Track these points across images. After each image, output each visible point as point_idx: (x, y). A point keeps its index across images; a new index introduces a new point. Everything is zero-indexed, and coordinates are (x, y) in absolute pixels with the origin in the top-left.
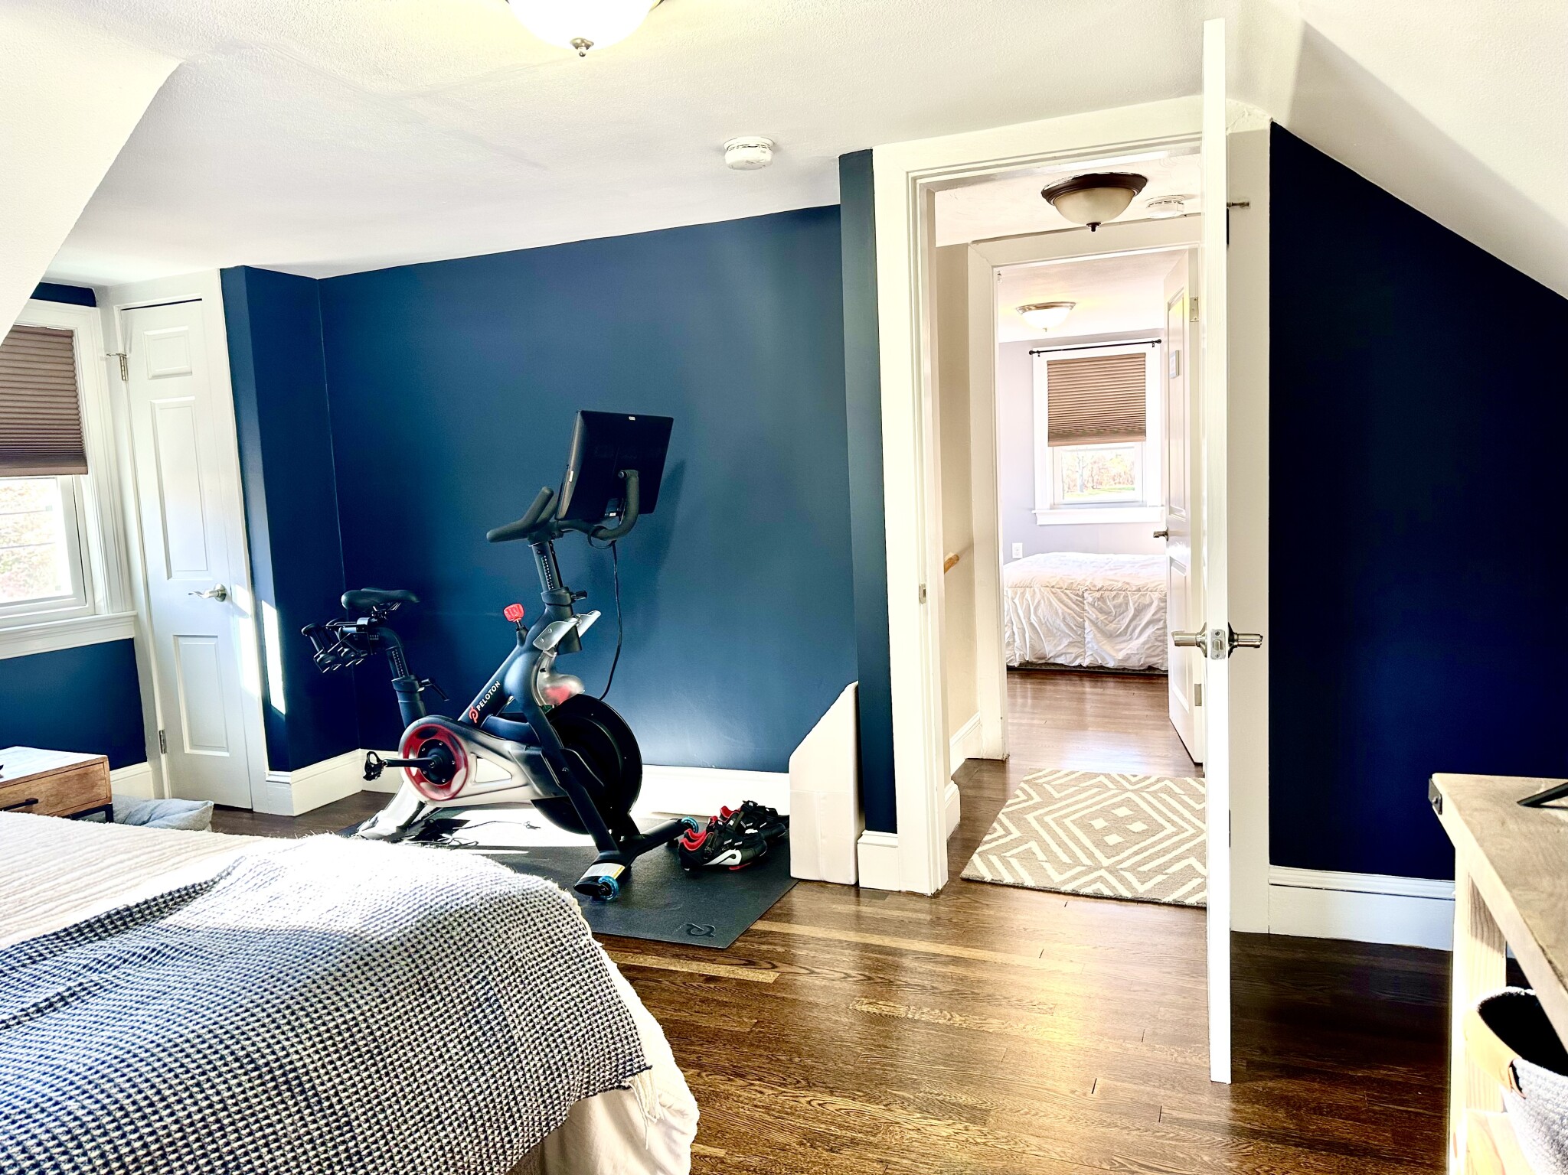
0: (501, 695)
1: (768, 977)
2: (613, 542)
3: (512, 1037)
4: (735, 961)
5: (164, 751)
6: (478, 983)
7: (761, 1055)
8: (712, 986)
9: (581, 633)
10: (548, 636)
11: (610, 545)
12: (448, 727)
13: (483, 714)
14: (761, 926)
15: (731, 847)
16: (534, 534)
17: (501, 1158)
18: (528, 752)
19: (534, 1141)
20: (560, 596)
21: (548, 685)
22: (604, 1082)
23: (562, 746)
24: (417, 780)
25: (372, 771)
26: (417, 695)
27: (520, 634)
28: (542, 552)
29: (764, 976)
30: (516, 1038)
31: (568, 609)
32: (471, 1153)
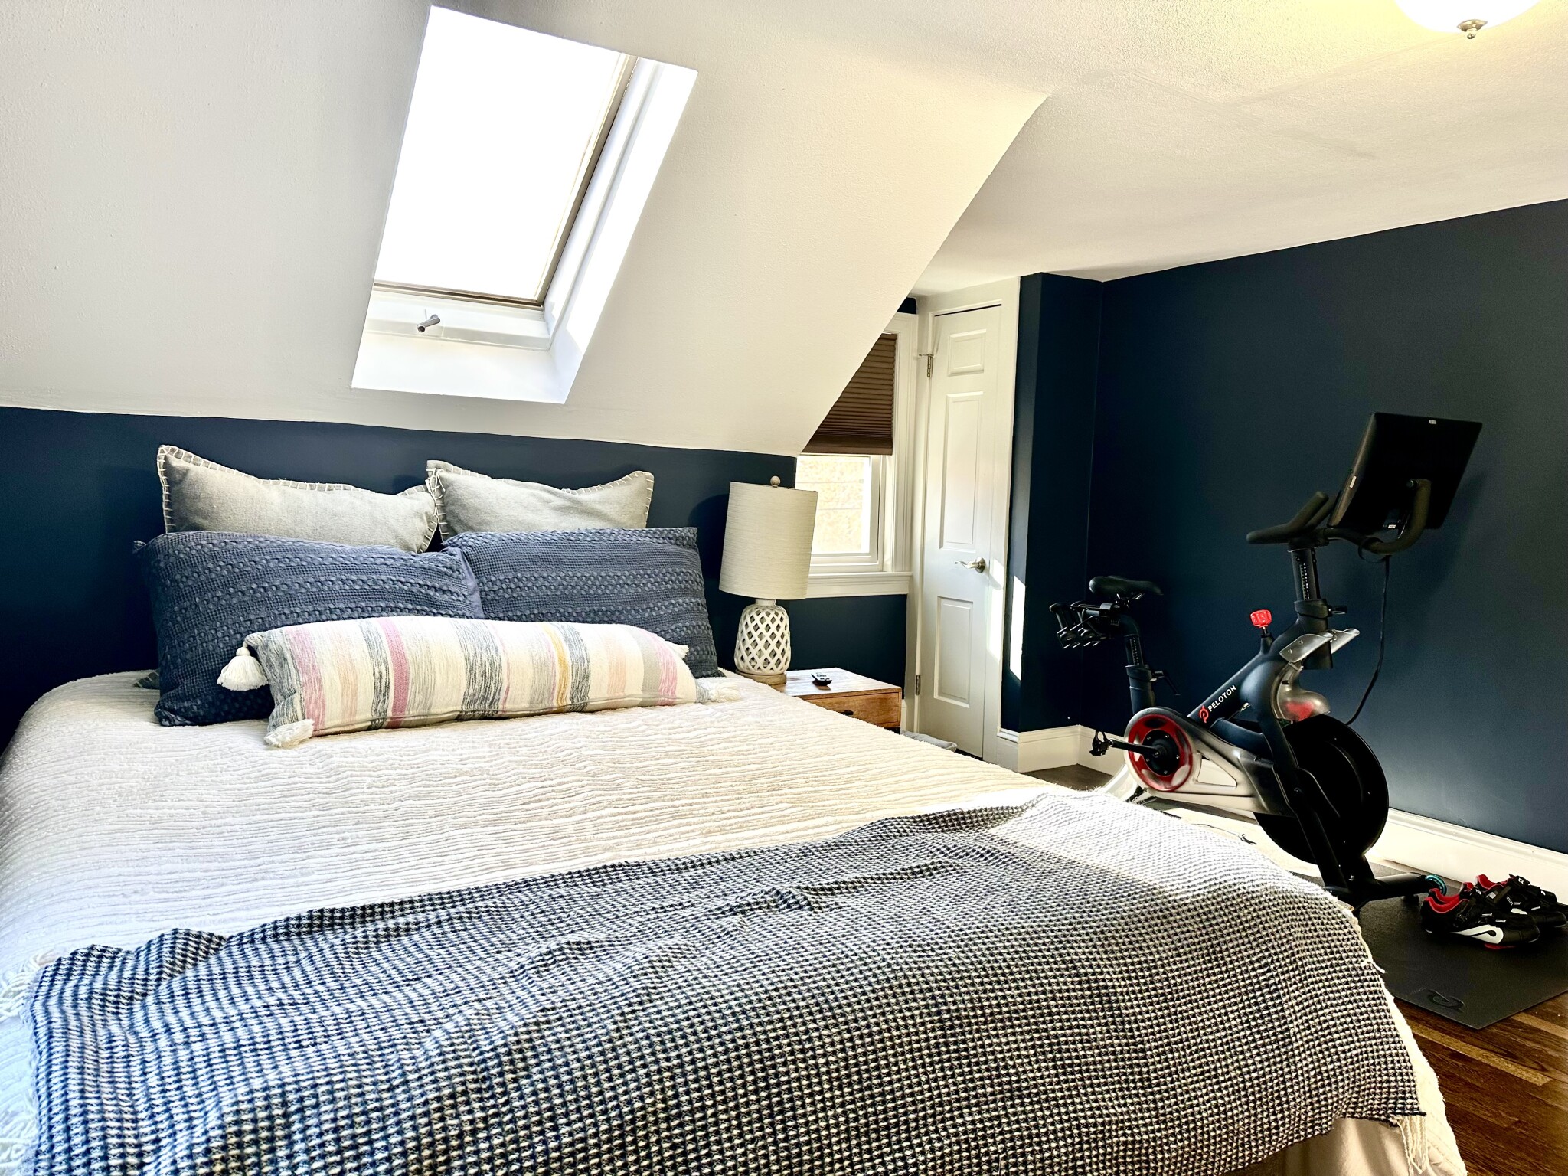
0: (1236, 700)
1: (1538, 1079)
2: (1387, 559)
3: (1288, 1030)
4: (1491, 1047)
5: (918, 693)
6: (1260, 967)
7: (1522, 1159)
8: (1460, 1064)
9: (1333, 650)
10: (1297, 647)
11: (1383, 560)
12: (1175, 721)
13: (1214, 715)
14: (1524, 1019)
15: (1491, 921)
16: (1296, 540)
17: (1267, 1139)
18: (1258, 763)
19: (1298, 1138)
20: (1315, 607)
21: (1289, 699)
22: (1371, 1110)
23: (1297, 765)
24: (1138, 766)
25: (1099, 748)
26: (1149, 685)
27: (1265, 641)
28: (1302, 558)
29: (1530, 1075)
30: (1292, 1032)
31: (1323, 623)
32: (1241, 1123)
